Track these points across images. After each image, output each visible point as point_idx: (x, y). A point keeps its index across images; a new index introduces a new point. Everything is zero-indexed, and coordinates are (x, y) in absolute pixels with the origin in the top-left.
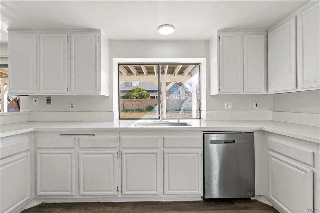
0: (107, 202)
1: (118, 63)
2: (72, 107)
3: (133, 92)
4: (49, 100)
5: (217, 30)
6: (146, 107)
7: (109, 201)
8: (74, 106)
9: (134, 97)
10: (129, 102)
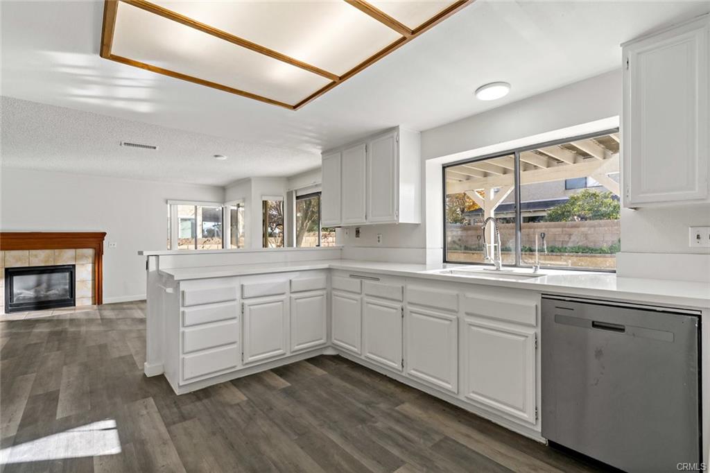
0: (384, 374)
1: (443, 165)
2: (379, 241)
3: (573, 204)
4: (358, 232)
5: (621, 45)
6: (613, 241)
7: (398, 380)
8: (381, 239)
9: (576, 217)
10: (560, 229)
